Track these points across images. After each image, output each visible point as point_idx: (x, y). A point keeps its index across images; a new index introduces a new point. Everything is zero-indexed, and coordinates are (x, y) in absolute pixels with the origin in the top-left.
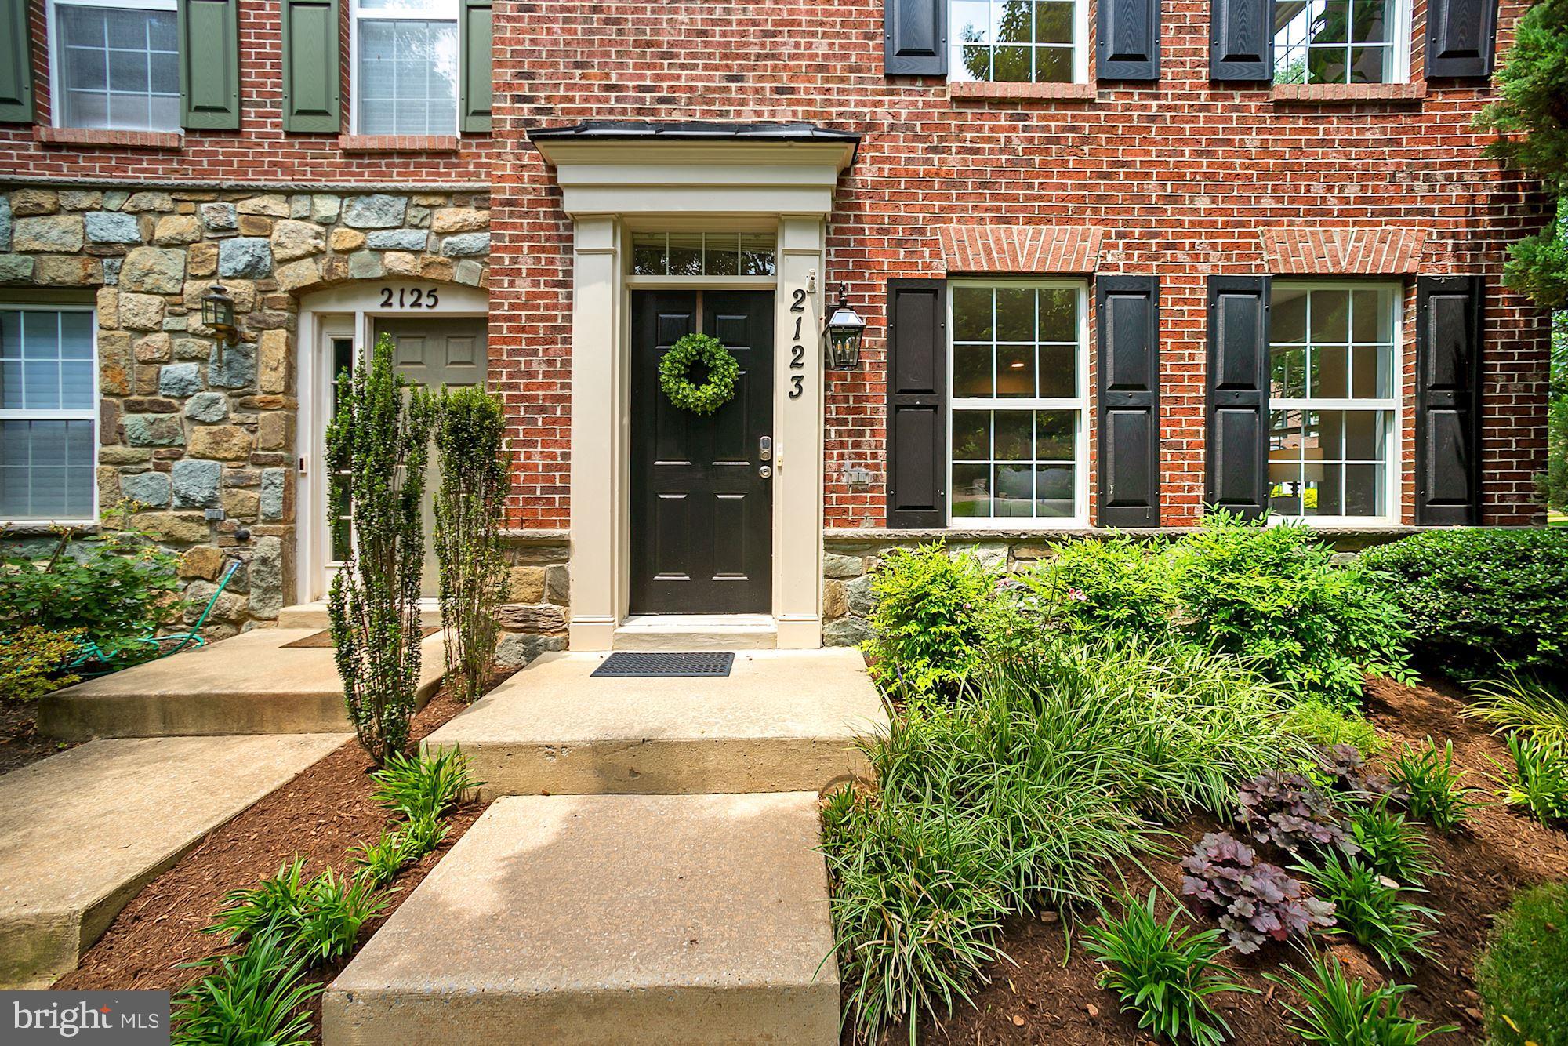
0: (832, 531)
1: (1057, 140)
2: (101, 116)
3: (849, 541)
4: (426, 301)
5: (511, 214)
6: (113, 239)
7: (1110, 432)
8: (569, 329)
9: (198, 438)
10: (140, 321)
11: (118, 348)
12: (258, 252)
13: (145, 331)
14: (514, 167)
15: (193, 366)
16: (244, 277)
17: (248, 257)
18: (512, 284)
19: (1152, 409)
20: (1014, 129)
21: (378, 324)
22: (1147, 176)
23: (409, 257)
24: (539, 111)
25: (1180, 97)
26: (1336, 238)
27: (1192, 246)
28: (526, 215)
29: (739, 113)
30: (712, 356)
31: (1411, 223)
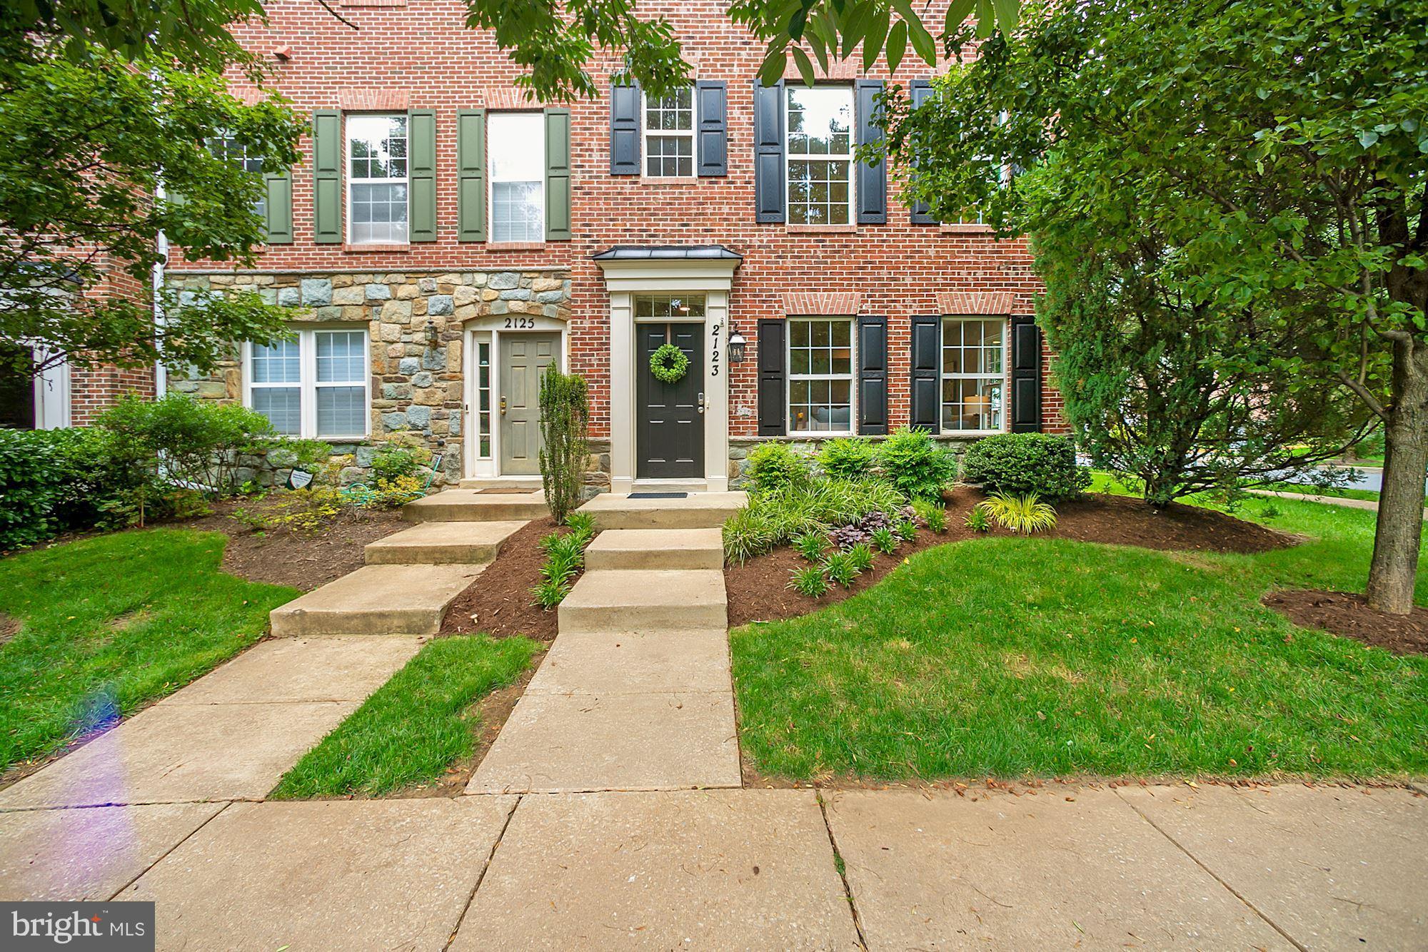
0: (732, 437)
1: (838, 252)
2: (367, 236)
3: (740, 442)
4: (528, 324)
5: (581, 290)
6: (378, 297)
7: (864, 390)
8: (609, 344)
9: (418, 395)
10: (391, 338)
11: (380, 351)
12: (448, 303)
13: (392, 343)
14: (582, 268)
15: (416, 359)
16: (441, 314)
17: (442, 305)
18: (581, 323)
19: (885, 380)
20: (818, 246)
21: (502, 335)
22: (882, 268)
23: (522, 303)
24: (593, 241)
25: (897, 230)
26: (972, 297)
27: (904, 301)
28: (588, 290)
29: (687, 241)
30: (675, 355)
31: (1008, 290)
